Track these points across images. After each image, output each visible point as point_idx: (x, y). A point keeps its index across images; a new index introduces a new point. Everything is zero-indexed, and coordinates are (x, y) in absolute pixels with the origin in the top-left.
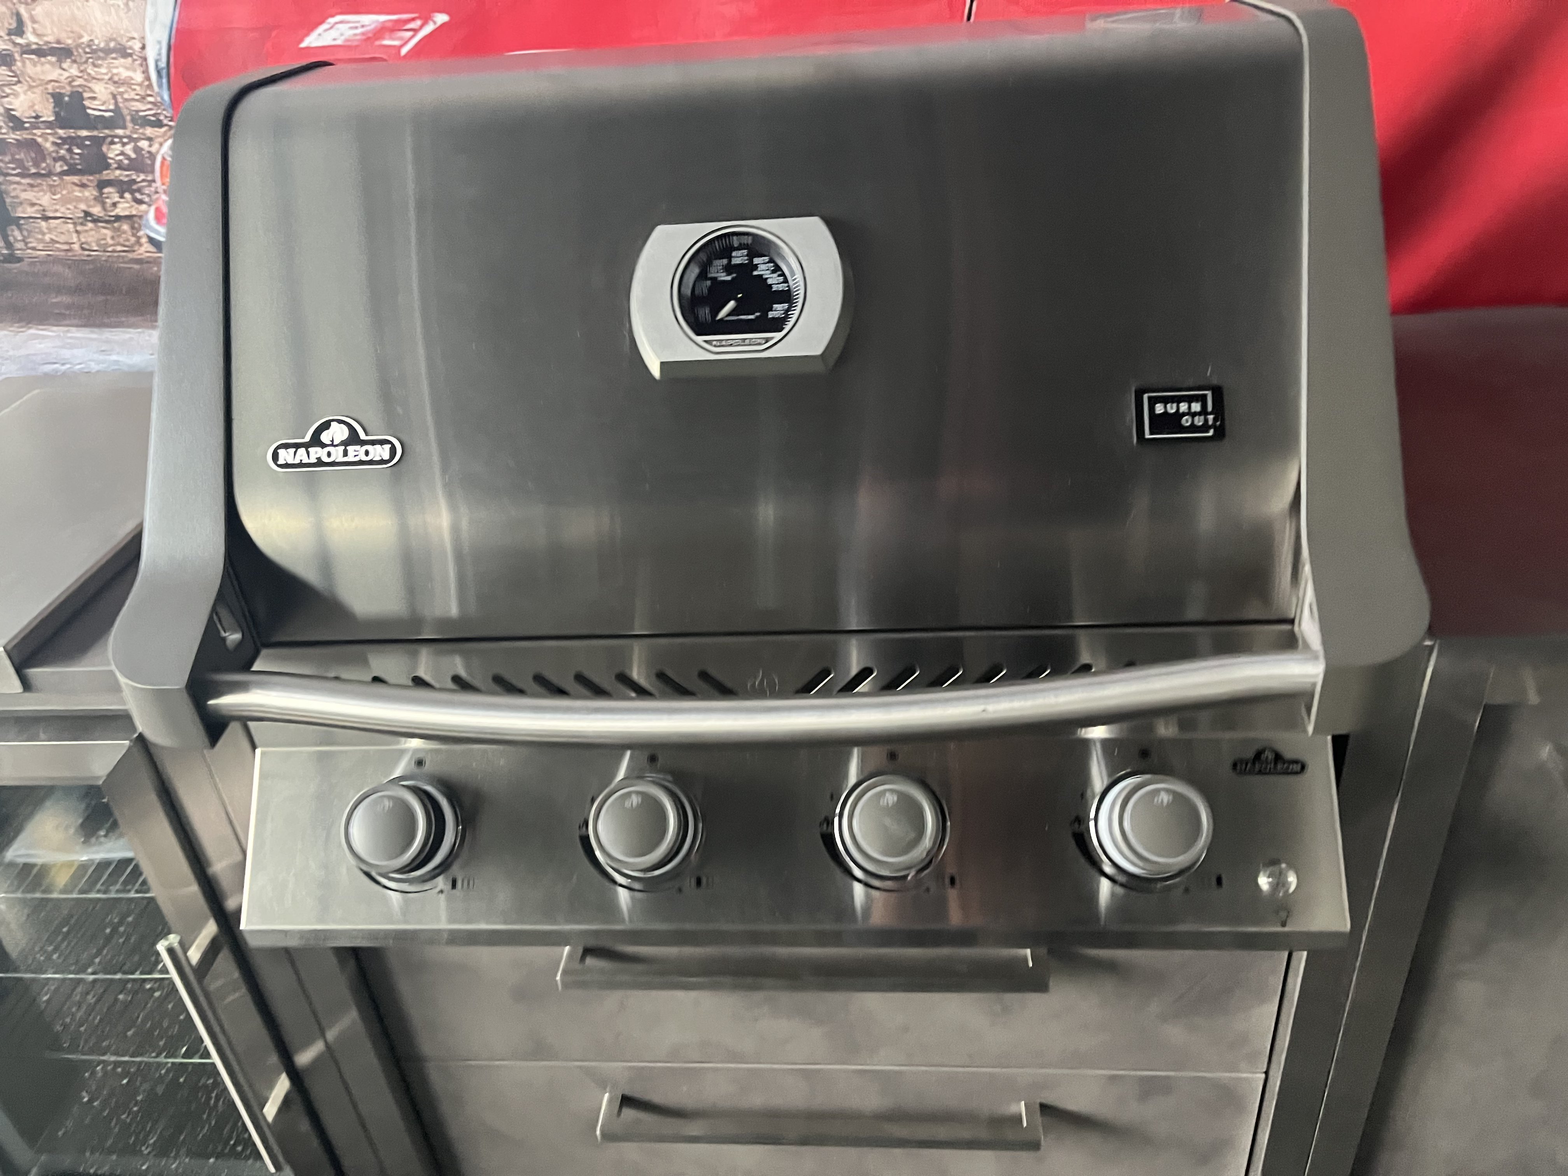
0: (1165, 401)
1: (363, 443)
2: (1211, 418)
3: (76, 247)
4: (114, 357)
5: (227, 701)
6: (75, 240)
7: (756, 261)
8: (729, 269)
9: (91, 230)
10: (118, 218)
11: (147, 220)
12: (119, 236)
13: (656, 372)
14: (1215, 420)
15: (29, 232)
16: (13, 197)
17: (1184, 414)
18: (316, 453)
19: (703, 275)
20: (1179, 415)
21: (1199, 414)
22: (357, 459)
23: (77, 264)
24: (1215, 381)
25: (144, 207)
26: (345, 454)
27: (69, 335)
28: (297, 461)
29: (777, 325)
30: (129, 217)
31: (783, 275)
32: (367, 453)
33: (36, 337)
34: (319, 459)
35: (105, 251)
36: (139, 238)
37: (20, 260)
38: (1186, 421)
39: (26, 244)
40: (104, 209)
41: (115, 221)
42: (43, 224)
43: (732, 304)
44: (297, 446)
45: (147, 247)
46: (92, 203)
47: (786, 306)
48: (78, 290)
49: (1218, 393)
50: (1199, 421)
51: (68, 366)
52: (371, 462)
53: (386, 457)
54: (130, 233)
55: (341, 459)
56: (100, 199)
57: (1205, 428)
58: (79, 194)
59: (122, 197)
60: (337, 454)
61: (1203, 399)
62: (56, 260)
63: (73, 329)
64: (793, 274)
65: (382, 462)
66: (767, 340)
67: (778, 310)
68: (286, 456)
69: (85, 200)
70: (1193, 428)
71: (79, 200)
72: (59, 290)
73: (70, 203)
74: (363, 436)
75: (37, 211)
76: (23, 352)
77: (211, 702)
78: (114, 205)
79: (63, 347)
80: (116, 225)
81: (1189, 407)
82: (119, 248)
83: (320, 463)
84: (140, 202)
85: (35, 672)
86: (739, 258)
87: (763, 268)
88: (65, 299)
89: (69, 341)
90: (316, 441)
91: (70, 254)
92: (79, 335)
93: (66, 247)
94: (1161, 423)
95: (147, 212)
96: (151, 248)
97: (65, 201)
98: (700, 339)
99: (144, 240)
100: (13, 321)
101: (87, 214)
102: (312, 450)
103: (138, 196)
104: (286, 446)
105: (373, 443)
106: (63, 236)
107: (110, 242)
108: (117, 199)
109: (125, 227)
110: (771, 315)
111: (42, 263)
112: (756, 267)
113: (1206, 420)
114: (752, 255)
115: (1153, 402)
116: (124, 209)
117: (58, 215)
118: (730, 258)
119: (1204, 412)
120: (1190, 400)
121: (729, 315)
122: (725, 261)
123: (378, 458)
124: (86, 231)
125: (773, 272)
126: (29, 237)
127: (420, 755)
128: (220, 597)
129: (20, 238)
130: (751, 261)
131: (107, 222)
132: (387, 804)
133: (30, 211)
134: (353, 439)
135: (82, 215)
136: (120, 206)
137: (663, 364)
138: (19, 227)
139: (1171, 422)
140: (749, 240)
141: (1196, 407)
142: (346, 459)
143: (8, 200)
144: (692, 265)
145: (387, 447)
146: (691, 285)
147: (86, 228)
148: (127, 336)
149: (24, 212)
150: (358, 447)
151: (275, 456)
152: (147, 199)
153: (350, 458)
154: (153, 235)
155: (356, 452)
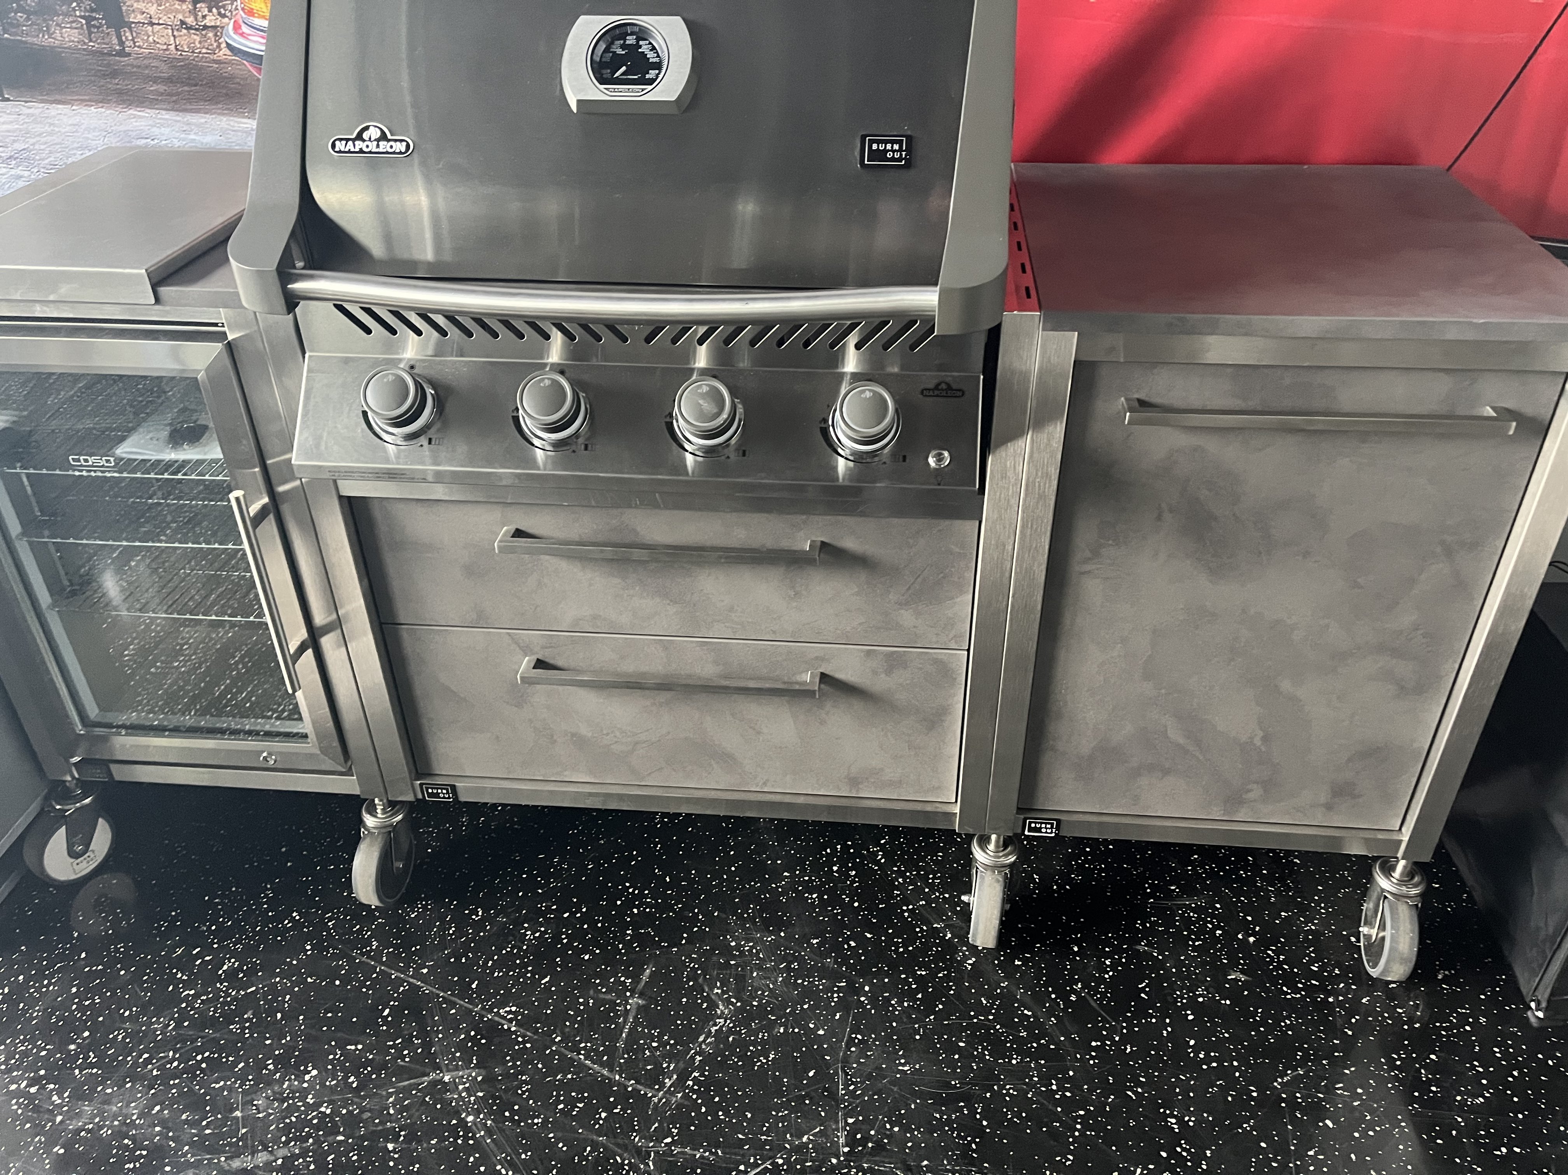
0: (878, 142)
1: (389, 140)
2: (904, 153)
3: (172, 47)
4: (192, 137)
5: (298, 286)
6: (172, 42)
7: (641, 43)
8: (623, 47)
9: (185, 35)
10: (205, 27)
11: (227, 30)
12: (206, 41)
13: (574, 107)
14: (906, 155)
15: (137, 33)
16: (128, 6)
17: (889, 151)
18: (359, 145)
19: (607, 50)
20: (886, 151)
21: (897, 151)
22: (385, 150)
23: (170, 61)
24: (909, 133)
25: (226, 20)
26: (378, 146)
27: (159, 116)
28: (347, 150)
29: (651, 82)
30: (215, 27)
31: (657, 52)
32: (391, 147)
33: (135, 116)
34: (361, 149)
35: (193, 52)
36: (220, 44)
37: (129, 55)
38: (889, 155)
39: (134, 43)
40: (196, 20)
41: (202, 30)
42: (149, 28)
43: (624, 68)
44: (347, 140)
45: (225, 51)
46: (187, 14)
47: (657, 71)
48: (169, 80)
49: (909, 138)
50: (897, 155)
51: (156, 141)
52: (394, 153)
53: (403, 150)
54: (213, 40)
55: (375, 150)
56: (194, 12)
57: (900, 159)
58: (179, 7)
59: (210, 11)
60: (373, 147)
61: (900, 143)
62: (156, 57)
63: (164, 112)
64: (663, 52)
65: (401, 153)
66: (643, 90)
67: (652, 74)
68: (340, 146)
69: (183, 12)
70: (893, 159)
71: (177, 11)
72: (155, 80)
73: (171, 13)
74: (389, 137)
75: (146, 18)
76: (122, 128)
77: (289, 286)
78: (204, 17)
79: (153, 126)
80: (204, 32)
81: (892, 147)
82: (204, 51)
83: (361, 151)
84: (224, 16)
85: (163, 290)
86: (631, 40)
87: (645, 48)
88: (161, 88)
89: (158, 121)
90: (359, 137)
91: (167, 53)
92: (167, 117)
93: (165, 47)
94: (874, 155)
95: (228, 24)
96: (228, 52)
97: (167, 11)
98: (602, 87)
99: (224, 45)
100: (118, 103)
101: (183, 23)
102: (357, 143)
103: (223, 11)
104: (341, 140)
105: (396, 141)
106: (163, 39)
107: (198, 46)
108: (206, 12)
109: (211, 35)
110: (647, 76)
111: (145, 58)
112: (640, 47)
113: (901, 155)
114: (639, 39)
115: (871, 142)
116: (211, 20)
117: (161, 22)
118: (625, 40)
119: (900, 150)
120: (893, 142)
121: (622, 75)
122: (622, 42)
123: (398, 151)
124: (181, 36)
125: (651, 50)
126: (137, 37)
127: (412, 363)
128: (293, 234)
129: (130, 38)
130: (638, 42)
131: (196, 29)
132: (391, 378)
133: (140, 18)
134: (383, 137)
135: (179, 23)
136: (208, 18)
137: (579, 101)
138: (130, 28)
139: (880, 155)
140: (636, 29)
141: (896, 147)
142: (377, 150)
143: (124, 8)
144: (601, 43)
145: (404, 144)
146: (600, 54)
147: (181, 33)
148: (203, 120)
149: (135, 18)
150: (385, 143)
151: (333, 146)
152: (229, 14)
153: (381, 150)
154: (230, 42)
155: (384, 146)
